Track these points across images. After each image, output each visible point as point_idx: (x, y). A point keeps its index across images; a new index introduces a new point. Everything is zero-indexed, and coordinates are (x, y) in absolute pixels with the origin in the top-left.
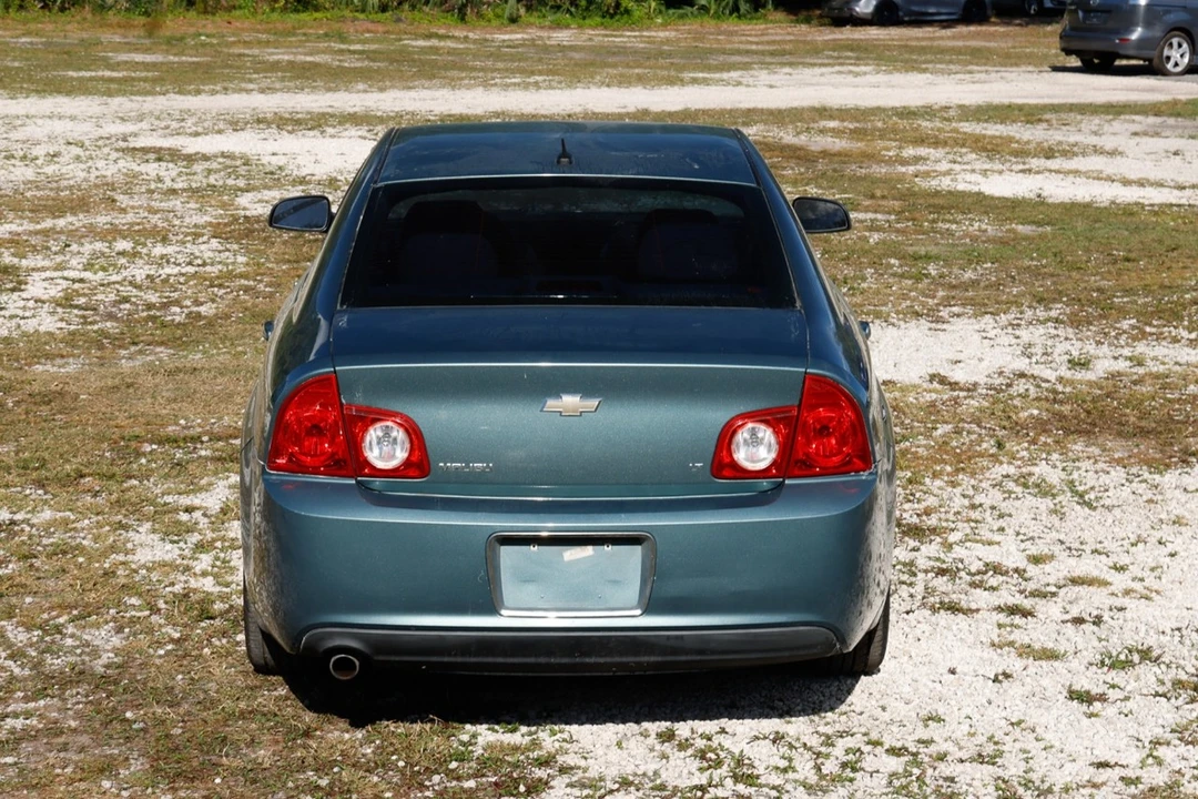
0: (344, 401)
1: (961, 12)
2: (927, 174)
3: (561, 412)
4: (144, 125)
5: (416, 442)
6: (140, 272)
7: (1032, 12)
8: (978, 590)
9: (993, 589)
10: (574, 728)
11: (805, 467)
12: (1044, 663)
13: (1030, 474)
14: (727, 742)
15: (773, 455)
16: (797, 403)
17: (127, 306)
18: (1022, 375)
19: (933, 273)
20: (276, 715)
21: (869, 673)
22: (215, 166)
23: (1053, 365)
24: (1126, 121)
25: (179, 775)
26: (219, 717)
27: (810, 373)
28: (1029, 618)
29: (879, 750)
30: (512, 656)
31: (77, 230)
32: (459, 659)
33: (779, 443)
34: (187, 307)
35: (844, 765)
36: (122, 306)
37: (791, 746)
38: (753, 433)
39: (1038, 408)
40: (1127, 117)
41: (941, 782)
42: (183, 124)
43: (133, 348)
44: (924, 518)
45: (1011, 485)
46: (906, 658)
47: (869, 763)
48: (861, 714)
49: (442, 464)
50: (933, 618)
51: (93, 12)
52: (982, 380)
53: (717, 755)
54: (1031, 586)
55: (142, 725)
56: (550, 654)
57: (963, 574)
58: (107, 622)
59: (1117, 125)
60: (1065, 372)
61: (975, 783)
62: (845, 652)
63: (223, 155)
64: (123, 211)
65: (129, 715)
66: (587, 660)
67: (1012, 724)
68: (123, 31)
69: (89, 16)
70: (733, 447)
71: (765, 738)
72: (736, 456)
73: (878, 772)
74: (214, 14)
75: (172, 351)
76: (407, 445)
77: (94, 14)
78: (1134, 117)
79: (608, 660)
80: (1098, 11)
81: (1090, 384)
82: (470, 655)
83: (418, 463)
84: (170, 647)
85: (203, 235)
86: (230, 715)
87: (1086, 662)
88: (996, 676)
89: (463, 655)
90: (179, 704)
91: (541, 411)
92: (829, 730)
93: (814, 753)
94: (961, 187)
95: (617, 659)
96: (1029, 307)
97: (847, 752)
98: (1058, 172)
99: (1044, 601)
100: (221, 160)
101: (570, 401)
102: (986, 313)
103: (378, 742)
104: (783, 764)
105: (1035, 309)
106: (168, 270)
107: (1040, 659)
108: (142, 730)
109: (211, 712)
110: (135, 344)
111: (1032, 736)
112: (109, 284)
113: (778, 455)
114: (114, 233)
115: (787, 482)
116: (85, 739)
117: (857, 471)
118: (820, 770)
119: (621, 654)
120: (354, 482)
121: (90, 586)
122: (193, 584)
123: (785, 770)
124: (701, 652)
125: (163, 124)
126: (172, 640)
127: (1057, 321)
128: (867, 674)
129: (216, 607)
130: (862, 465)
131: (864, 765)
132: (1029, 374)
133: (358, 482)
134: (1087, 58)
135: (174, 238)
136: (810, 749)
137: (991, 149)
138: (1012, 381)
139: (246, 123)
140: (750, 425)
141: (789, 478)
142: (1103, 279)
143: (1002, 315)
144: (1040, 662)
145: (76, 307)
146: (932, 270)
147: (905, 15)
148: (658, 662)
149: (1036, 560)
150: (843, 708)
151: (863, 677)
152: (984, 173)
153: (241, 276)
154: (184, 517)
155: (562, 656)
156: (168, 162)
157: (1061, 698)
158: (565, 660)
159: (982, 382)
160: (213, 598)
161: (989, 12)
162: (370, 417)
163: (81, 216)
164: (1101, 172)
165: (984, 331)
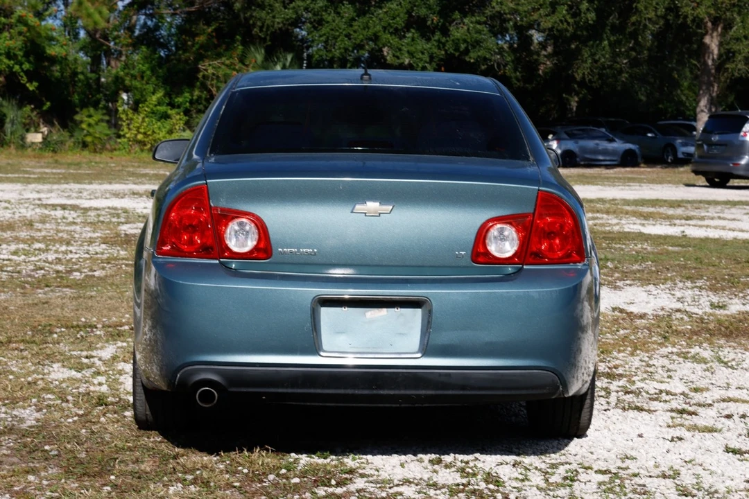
0: (212, 204)
1: (619, 159)
2: (602, 225)
3: (365, 213)
4: (53, 195)
5: (262, 235)
6: (51, 257)
7: (669, 161)
8: (655, 402)
9: (666, 401)
10: (369, 457)
11: (538, 258)
12: (706, 434)
13: (688, 352)
14: (480, 465)
15: (516, 248)
16: (532, 211)
17: (43, 272)
18: (678, 310)
19: (610, 266)
20: (153, 449)
21: (579, 437)
22: (103, 213)
23: (700, 307)
24: (740, 208)
25: (84, 474)
26: (113, 449)
27: (542, 191)
28: (693, 416)
29: (589, 471)
30: (328, 388)
31: (6, 239)
32: (290, 391)
33: (519, 239)
34: (85, 272)
35: (565, 478)
36: (38, 272)
37: (526, 469)
38: (501, 231)
39: (690, 325)
40: (741, 207)
41: (636, 487)
42: (80, 194)
43: (47, 289)
44: (614, 369)
45: (675, 357)
46: (606, 430)
47: (583, 477)
48: (575, 455)
49: (280, 250)
50: (624, 414)
51: (17, 148)
52: (649, 312)
53: (473, 470)
54: (692, 402)
55: (56, 453)
56: (355, 386)
57: (644, 394)
58: (30, 406)
59: (733, 210)
60: (708, 310)
61: (660, 487)
62: (566, 396)
63: (109, 208)
64: (40, 230)
65: (47, 448)
66: (381, 392)
67: (686, 462)
68: (37, 160)
69: (14, 152)
70: (487, 241)
71: (507, 464)
72: (489, 248)
73: (590, 481)
74: (101, 153)
75: (74, 291)
76: (256, 236)
77: (17, 151)
78: (745, 207)
79: (397, 392)
80: (717, 145)
81: (728, 316)
82: (298, 387)
83: (264, 248)
84: (76, 418)
85: (95, 242)
86: (120, 449)
87: (737, 434)
88: (673, 438)
89: (292, 387)
90: (83, 444)
91: (352, 212)
92: (553, 462)
93: (543, 472)
94: (627, 230)
95: (403, 392)
96: (680, 281)
97: (567, 472)
98: (695, 226)
99: (704, 409)
100: (107, 210)
101: (372, 206)
102: (650, 284)
103: (228, 462)
104: (521, 477)
105: (684, 282)
106: (70, 256)
107: (703, 432)
108: (57, 455)
109: (106, 447)
110: (47, 286)
111: (700, 468)
112: (29, 262)
113: (519, 248)
114: (33, 240)
115: (525, 267)
116: (15, 460)
117: (575, 262)
118: (548, 480)
119: (406, 388)
120: (217, 262)
121: (18, 389)
122: (92, 388)
123: (523, 480)
124: (463, 388)
125: (66, 195)
126: (77, 415)
127: (700, 288)
128: (578, 437)
129: (109, 400)
130: (579, 259)
131: (579, 477)
132: (683, 310)
133: (221, 262)
134: (710, 177)
135: (75, 244)
136: (540, 470)
137: (646, 217)
138: (671, 313)
139: (125, 195)
140: (499, 226)
141: (526, 264)
142: (732, 271)
143: (661, 285)
144: (704, 434)
145: (6, 271)
146: (610, 264)
147: (582, 161)
148: (432, 395)
149: (696, 390)
150: (563, 452)
151: (575, 439)
152: (643, 225)
153: (123, 259)
154: (85, 361)
155: (363, 389)
156: (70, 210)
157: (721, 451)
158: (366, 392)
159: (649, 313)
160: (107, 395)
161: (639, 160)
162: (231, 215)
163: (9, 232)
164: (725, 227)
165: (649, 291)
